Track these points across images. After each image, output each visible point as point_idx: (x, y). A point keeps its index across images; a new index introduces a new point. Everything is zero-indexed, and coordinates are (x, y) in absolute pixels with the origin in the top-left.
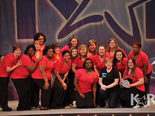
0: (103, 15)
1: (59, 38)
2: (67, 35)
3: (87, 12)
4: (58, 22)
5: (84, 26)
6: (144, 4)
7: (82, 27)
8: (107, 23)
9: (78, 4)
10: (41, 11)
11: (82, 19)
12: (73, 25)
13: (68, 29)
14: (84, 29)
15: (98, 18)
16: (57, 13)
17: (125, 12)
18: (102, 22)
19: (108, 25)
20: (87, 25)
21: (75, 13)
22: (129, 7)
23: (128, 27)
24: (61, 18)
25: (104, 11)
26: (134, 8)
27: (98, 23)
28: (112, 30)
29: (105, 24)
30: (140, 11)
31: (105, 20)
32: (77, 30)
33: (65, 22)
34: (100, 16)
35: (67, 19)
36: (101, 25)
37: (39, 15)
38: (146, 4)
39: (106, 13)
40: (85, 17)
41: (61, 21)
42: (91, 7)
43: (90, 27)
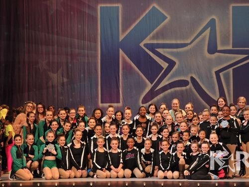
0: (189, 80)
2: (151, 100)
3: (172, 76)
4: (143, 86)
5: (169, 91)
6: (231, 70)
7: (167, 92)
8: (193, 88)
9: (163, 68)
10: (125, 75)
11: (167, 83)
13: (152, 94)
14: (168, 94)
15: (184, 83)
16: (142, 78)
17: (212, 77)
18: (188, 87)
19: (194, 90)
20: (173, 90)
21: (160, 77)
22: (216, 72)
23: (214, 93)
24: (145, 82)
25: (190, 76)
26: (220, 74)
27: (184, 88)
28: (198, 95)
29: (190, 89)
30: (227, 77)
31: (190, 85)
32: (161, 95)
33: (150, 86)
34: (186, 80)
35: (152, 83)
36: (186, 90)
37: (123, 79)
38: (233, 69)
39: (192, 78)
40: (170, 82)
41: (145, 86)
42: (176, 71)
43: (175, 91)
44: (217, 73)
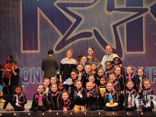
0: (92, 32)
1: (56, 50)
2: (63, 47)
3: (79, 29)
4: (56, 37)
5: (77, 41)
6: (125, 24)
9: (72, 23)
11: (75, 35)
12: (68, 40)
13: (64, 43)
14: (76, 43)
15: (88, 34)
16: (55, 30)
17: (110, 30)
18: (91, 38)
19: (96, 40)
20: (80, 40)
21: (70, 30)
24: (58, 34)
25: (93, 28)
26: (117, 27)
27: (88, 38)
29: (93, 39)
31: (93, 36)
32: (71, 44)
33: (61, 37)
35: (63, 35)
36: (90, 40)
37: (41, 31)
38: (127, 24)
39: (95, 31)
40: (78, 33)
41: (58, 36)
42: (82, 25)
43: (82, 41)
44: (114, 27)
